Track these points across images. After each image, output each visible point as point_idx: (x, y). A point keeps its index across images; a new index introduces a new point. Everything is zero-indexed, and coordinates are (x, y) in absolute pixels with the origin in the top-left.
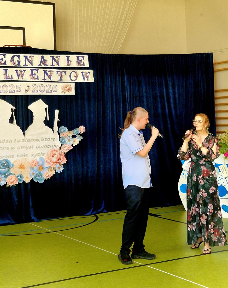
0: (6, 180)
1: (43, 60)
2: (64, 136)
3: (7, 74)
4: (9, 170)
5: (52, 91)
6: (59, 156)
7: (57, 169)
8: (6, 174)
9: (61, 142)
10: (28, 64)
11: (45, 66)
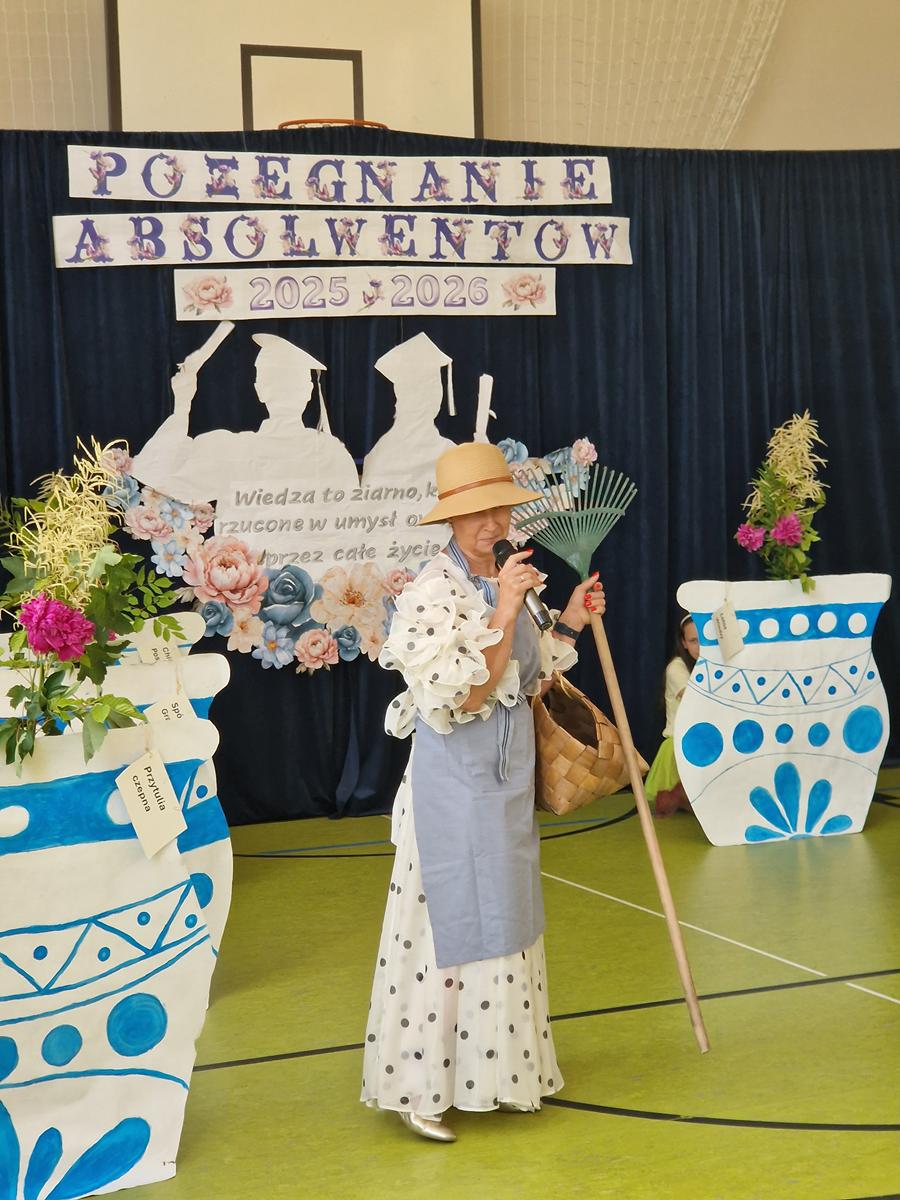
0: (294, 649)
1: (431, 180)
3: (294, 235)
4: (302, 610)
5: (468, 301)
8: (296, 626)
10: (377, 197)
11: (442, 203)
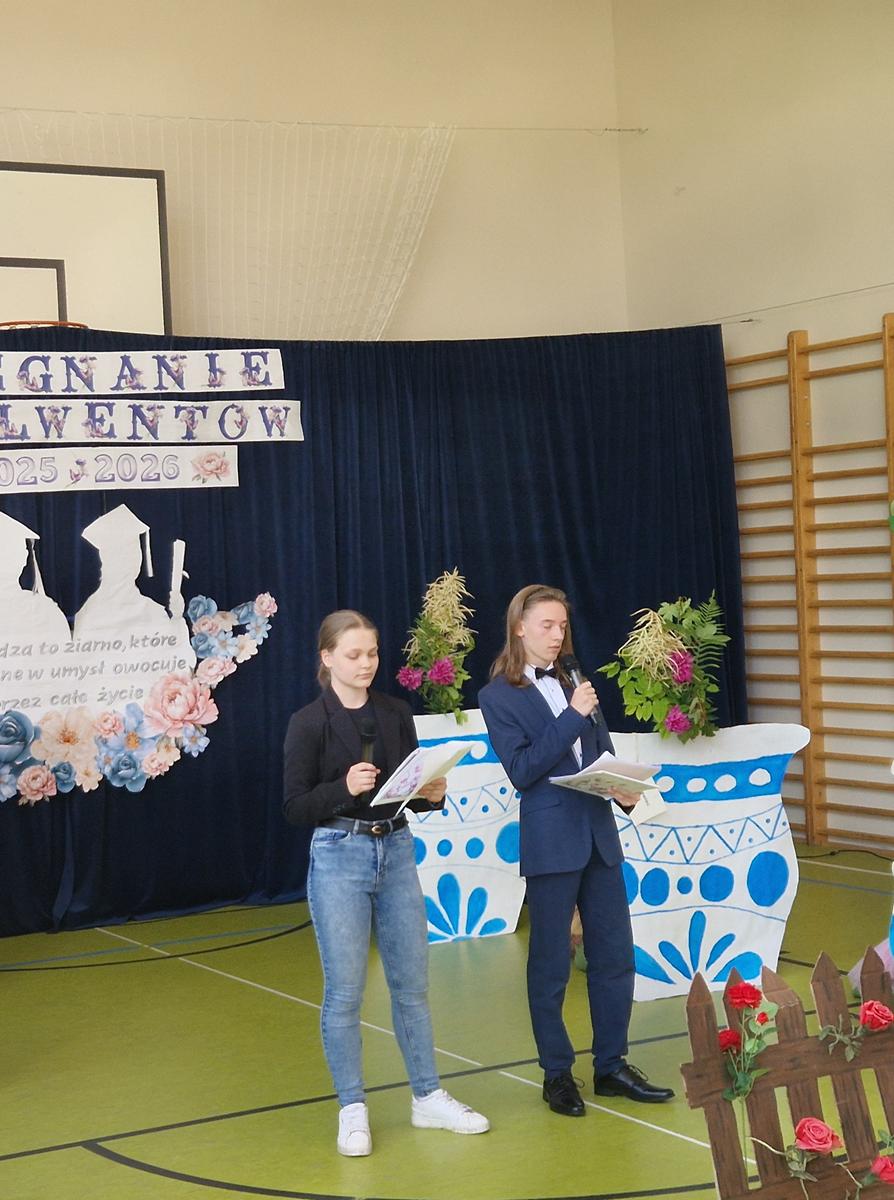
0: (16, 784)
1: (127, 372)
2: (204, 629)
3: (8, 421)
4: (24, 748)
5: (162, 477)
6: (191, 697)
7: (186, 742)
8: (18, 763)
9: (196, 649)
10: (79, 387)
11: (137, 391)
